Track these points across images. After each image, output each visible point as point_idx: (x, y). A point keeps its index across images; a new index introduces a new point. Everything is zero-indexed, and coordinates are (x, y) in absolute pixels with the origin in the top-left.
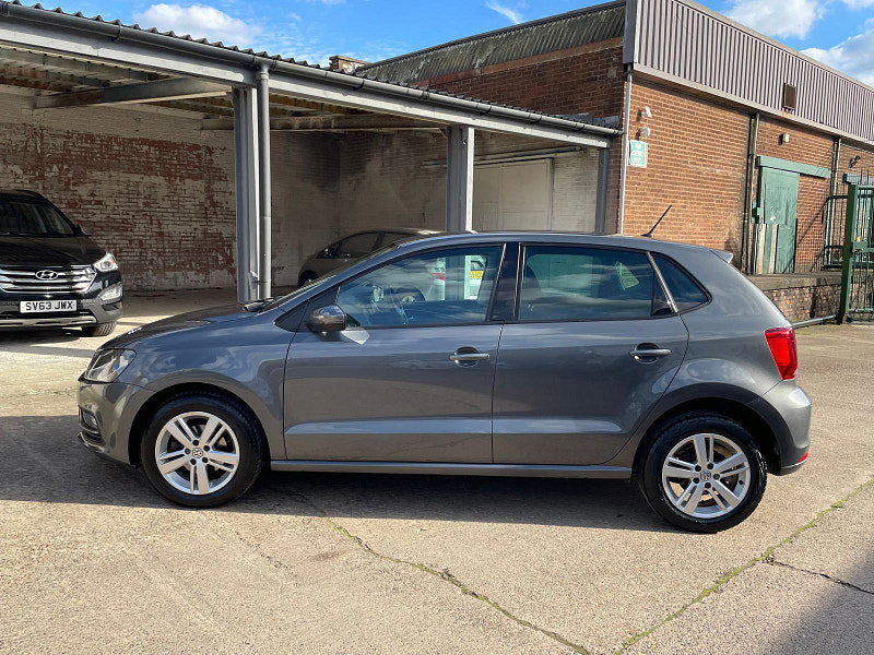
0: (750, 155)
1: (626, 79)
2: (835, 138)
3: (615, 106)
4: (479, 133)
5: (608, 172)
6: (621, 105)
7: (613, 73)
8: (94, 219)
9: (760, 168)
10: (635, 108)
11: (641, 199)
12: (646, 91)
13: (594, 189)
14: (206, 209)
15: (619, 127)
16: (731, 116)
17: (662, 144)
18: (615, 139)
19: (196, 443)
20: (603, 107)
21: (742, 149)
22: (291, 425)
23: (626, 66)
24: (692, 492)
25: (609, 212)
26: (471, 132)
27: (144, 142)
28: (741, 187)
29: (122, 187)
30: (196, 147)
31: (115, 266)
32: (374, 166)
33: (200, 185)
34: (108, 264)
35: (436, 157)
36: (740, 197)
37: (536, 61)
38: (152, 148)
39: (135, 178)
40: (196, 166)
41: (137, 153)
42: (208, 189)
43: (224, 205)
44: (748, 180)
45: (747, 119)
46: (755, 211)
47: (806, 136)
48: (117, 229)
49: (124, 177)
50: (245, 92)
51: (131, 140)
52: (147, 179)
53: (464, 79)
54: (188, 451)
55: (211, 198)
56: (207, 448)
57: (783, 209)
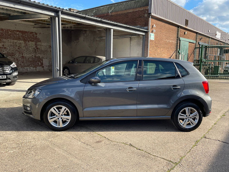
0: (178, 37)
1: (149, 17)
2: (197, 33)
3: (147, 24)
4: (114, 31)
5: (145, 41)
6: (148, 24)
7: (146, 15)
8: (4, 53)
9: (180, 40)
10: (151, 25)
11: (153, 48)
12: (154, 20)
13: (141, 45)
14: (35, 50)
15: (148, 29)
16: (173, 27)
17: (158, 34)
18: (147, 33)
19: (59, 114)
20: (144, 24)
21: (176, 36)
22: (85, 108)
23: (149, 14)
24: (185, 122)
25: (145, 51)
26: (112, 30)
27: (18, 31)
28: (176, 45)
29: (12, 44)
30: (32, 33)
31: (16, 66)
32: (81, 39)
33: (34, 43)
34: (14, 65)
35: (99, 36)
36: (175, 48)
37: (125, 12)
38: (20, 33)
39: (15, 41)
40: (32, 38)
41: (15, 34)
42: (36, 44)
43: (40, 49)
44: (177, 43)
45: (177, 28)
46: (179, 51)
47: (190, 32)
48: (10, 55)
49: (12, 41)
50: (54, 18)
51: (14, 30)
52: (18, 41)
53: (106, 16)
54: (57, 116)
55: (37, 47)
56: (62, 115)
57: (185, 51)
